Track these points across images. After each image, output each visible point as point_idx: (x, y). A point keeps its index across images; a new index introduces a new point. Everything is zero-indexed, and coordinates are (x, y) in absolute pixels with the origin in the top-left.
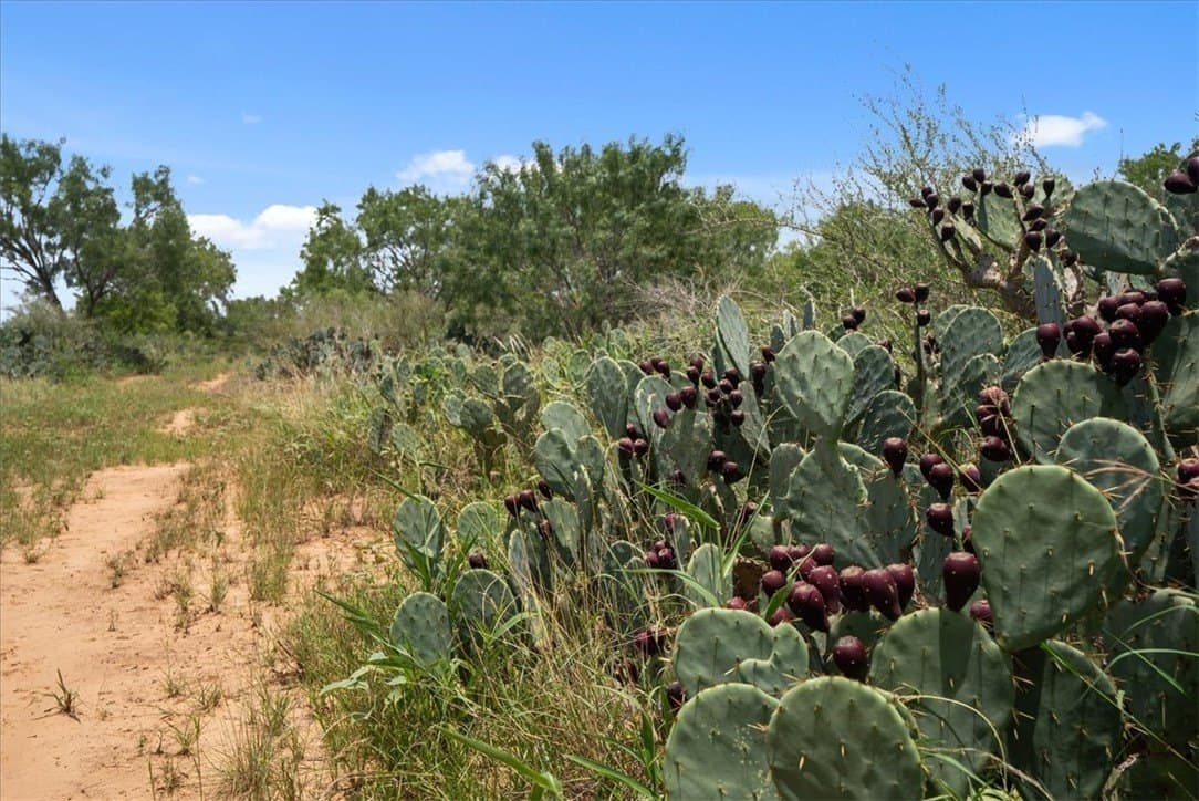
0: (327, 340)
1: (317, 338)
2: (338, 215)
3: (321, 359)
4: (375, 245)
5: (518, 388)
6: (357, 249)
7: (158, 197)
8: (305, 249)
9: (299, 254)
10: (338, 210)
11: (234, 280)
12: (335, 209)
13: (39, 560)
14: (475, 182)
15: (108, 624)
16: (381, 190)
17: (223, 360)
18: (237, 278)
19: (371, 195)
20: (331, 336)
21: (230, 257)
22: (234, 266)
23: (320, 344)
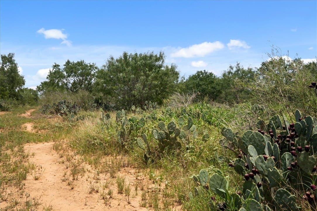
0: (64, 104)
1: (60, 103)
2: (59, 67)
3: (62, 109)
4: (69, 76)
5: (172, 128)
6: (64, 77)
7: (9, 62)
8: (48, 76)
9: (46, 78)
10: (59, 66)
11: (24, 84)
12: (58, 66)
13: (39, 179)
14: (108, 62)
15: (85, 203)
16: (71, 61)
17: (21, 106)
18: (25, 84)
19: (68, 63)
20: (64, 103)
21: (23, 77)
22: (25, 80)
23: (62, 105)
